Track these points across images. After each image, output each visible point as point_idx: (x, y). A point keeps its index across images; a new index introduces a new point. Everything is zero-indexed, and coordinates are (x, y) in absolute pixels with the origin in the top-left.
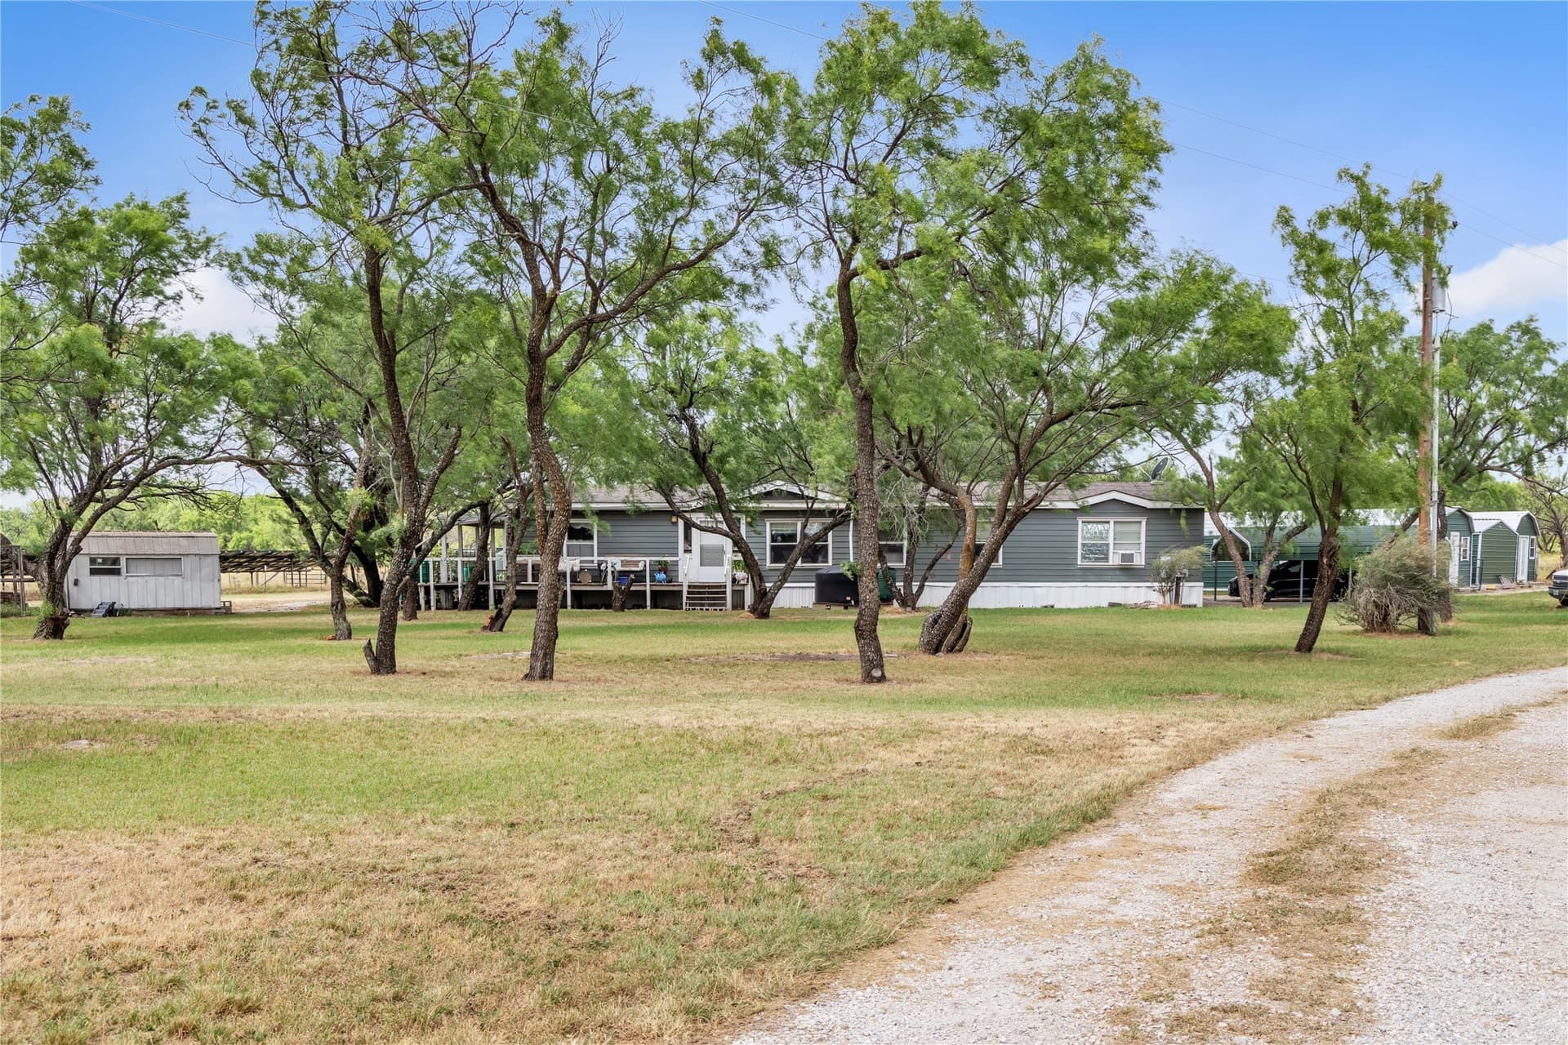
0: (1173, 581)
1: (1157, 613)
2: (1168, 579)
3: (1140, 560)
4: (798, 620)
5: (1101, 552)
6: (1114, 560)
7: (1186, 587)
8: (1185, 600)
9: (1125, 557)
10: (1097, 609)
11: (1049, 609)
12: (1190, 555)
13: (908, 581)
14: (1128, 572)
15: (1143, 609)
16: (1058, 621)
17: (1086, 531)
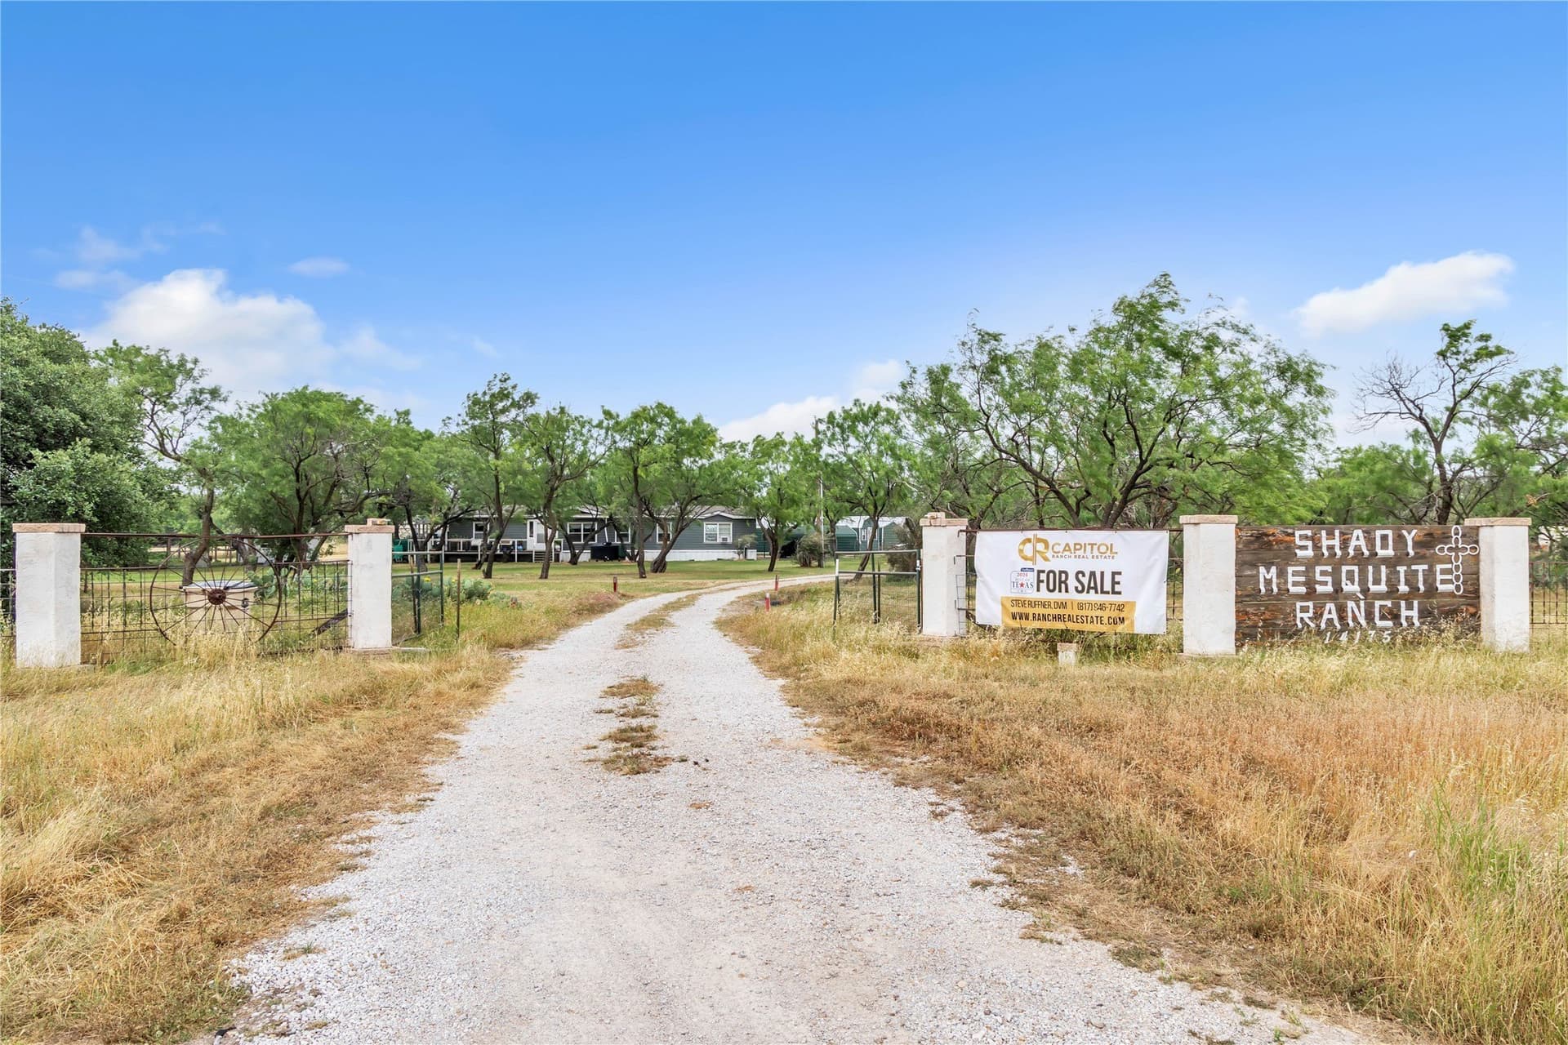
0: (742, 549)
1: (739, 562)
2: (741, 548)
3: (730, 541)
4: (585, 565)
5: (714, 537)
6: (719, 541)
7: (749, 551)
8: (749, 557)
9: (724, 539)
10: (713, 561)
11: (692, 561)
12: (749, 538)
13: (633, 549)
14: (725, 546)
15: (731, 561)
16: (696, 565)
17: (708, 528)
